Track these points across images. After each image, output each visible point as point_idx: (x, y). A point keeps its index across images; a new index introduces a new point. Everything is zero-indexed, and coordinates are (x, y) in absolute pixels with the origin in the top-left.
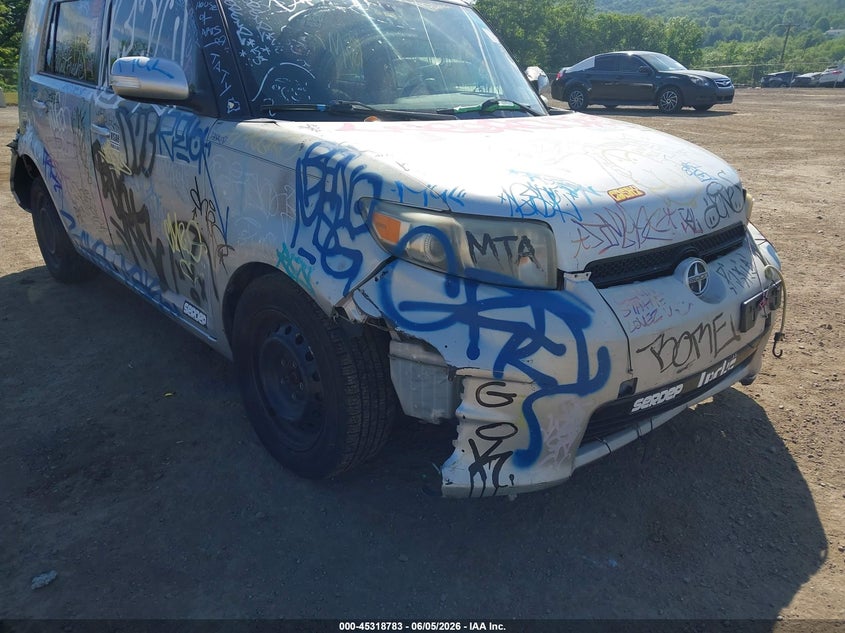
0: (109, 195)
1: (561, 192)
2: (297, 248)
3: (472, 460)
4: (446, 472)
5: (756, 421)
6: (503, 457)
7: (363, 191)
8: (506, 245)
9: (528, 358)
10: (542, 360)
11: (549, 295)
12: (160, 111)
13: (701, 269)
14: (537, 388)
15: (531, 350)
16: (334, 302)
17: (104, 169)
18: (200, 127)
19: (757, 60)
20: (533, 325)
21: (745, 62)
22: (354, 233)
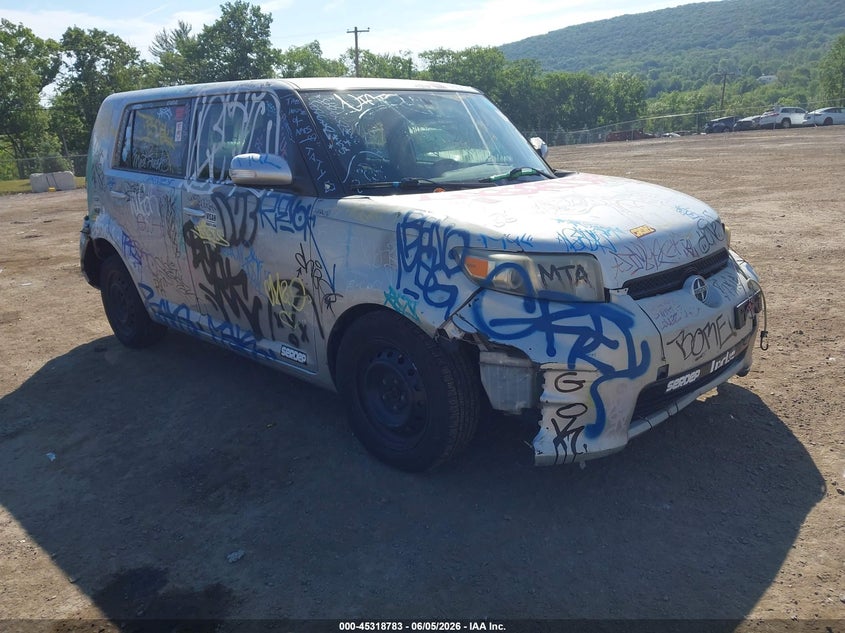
0: (200, 265)
1: (598, 233)
2: (402, 288)
3: (554, 434)
4: (537, 445)
5: (753, 405)
6: (578, 431)
7: (454, 242)
8: (567, 272)
9: (593, 353)
10: (602, 354)
11: (600, 306)
12: (259, 194)
13: (702, 284)
14: (600, 375)
15: (594, 346)
16: (437, 326)
17: (196, 244)
18: (302, 204)
19: (699, 108)
20: (593, 328)
21: (687, 111)
22: (449, 273)
